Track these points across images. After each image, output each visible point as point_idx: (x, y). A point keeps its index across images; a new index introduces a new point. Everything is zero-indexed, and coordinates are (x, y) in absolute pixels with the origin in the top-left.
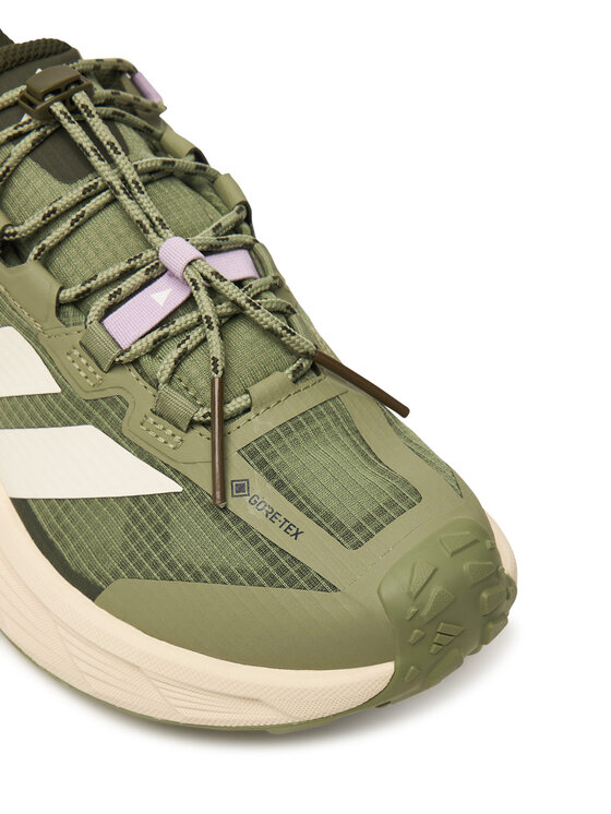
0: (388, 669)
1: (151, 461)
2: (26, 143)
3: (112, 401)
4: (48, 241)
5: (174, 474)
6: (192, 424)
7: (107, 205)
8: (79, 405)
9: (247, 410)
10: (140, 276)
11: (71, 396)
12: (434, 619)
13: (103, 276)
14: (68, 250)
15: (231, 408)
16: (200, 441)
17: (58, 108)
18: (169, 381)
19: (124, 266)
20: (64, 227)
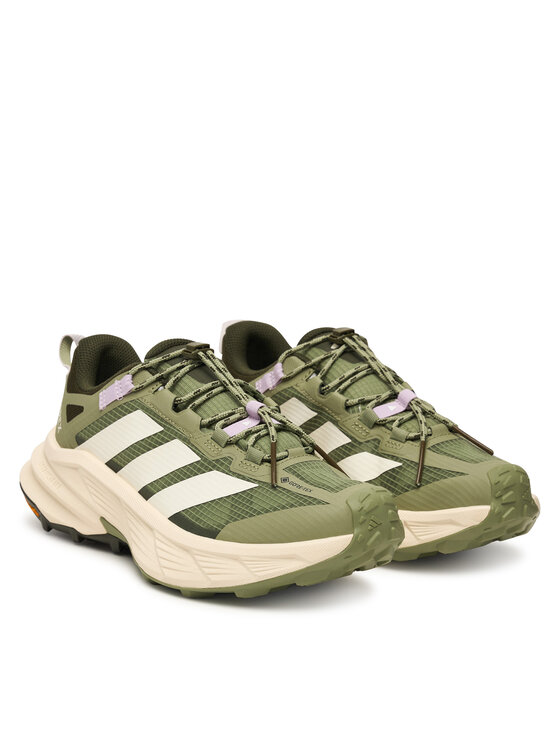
0: (350, 537)
1: (244, 478)
2: (186, 369)
3: (225, 459)
4: (197, 402)
5: (254, 481)
6: (263, 461)
7: (221, 392)
8: (210, 463)
9: (287, 457)
10: (237, 416)
11: (206, 460)
12: (368, 513)
13: (220, 415)
14: (204, 407)
15: (278, 455)
16: (266, 467)
17: (201, 354)
18: (253, 446)
19: (230, 411)
20: (204, 397)
